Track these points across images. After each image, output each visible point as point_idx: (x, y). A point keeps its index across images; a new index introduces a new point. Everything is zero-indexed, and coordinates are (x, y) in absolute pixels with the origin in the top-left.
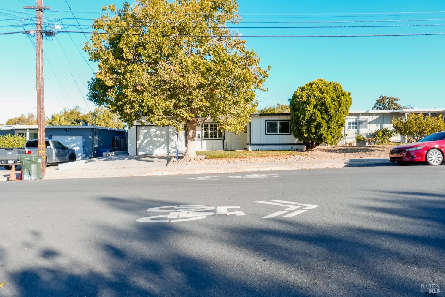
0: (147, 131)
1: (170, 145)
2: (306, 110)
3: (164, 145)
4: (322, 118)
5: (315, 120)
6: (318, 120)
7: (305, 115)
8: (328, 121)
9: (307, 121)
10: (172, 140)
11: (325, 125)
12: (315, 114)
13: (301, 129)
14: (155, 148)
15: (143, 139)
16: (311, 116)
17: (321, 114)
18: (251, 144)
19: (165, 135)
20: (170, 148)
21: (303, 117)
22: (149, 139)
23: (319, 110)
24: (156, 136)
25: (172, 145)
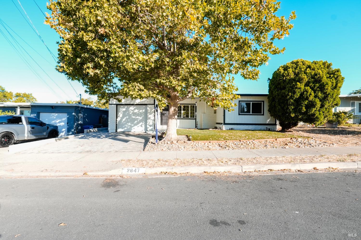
0: (126, 110)
1: (148, 123)
2: (296, 88)
3: (141, 123)
4: (316, 97)
5: (307, 98)
6: (311, 98)
7: (294, 93)
8: (323, 100)
9: (295, 100)
10: (150, 119)
11: (319, 104)
12: (307, 92)
13: (288, 108)
14: (133, 125)
15: (122, 117)
16: (302, 94)
17: (315, 92)
18: (225, 124)
19: (143, 113)
20: (148, 126)
21: (291, 96)
22: (127, 117)
23: (312, 88)
24: (134, 114)
25: (149, 123)
